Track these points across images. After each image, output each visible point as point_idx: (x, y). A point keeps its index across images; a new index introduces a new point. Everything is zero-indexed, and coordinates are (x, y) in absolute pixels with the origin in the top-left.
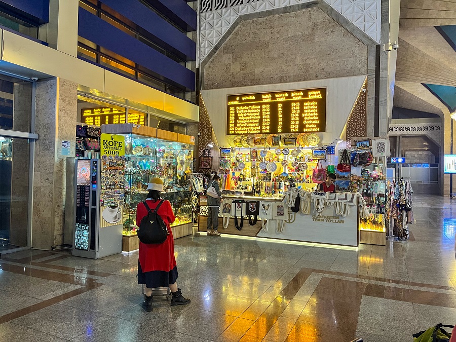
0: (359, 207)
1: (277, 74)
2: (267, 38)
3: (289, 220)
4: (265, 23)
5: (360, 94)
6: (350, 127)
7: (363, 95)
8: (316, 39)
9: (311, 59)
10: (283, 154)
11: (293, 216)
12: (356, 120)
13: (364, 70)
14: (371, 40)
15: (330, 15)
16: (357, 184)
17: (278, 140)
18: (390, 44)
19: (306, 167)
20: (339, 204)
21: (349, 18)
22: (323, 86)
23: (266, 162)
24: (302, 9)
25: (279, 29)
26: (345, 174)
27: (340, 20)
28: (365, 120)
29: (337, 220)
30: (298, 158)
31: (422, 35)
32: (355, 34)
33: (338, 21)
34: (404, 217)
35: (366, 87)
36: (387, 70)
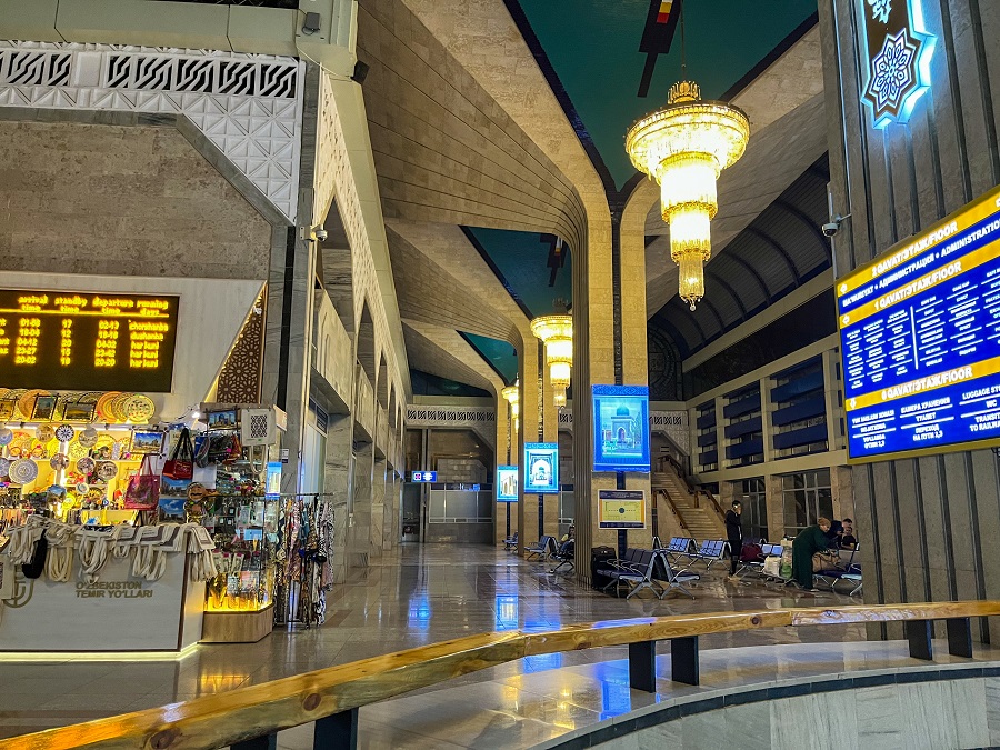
0: (189, 556)
1: (67, 253)
2: (52, 169)
3: (16, 599)
4: (49, 136)
5: (251, 318)
6: (223, 387)
7: (257, 321)
8: (168, 192)
9: (151, 231)
10: (58, 437)
11: (28, 587)
12: (239, 371)
13: (262, 270)
14: (278, 214)
15: (200, 149)
16: (201, 505)
17: (49, 405)
18: (312, 227)
19: (111, 472)
20: (143, 551)
21: (239, 163)
22: (172, 292)
23: (9, 458)
24: (139, 123)
25: (82, 154)
26: (182, 484)
27: (220, 164)
28: (257, 372)
29: (136, 591)
30: (95, 451)
31: (441, 238)
32: (248, 198)
33: (215, 166)
34: (315, 576)
35: (261, 305)
36: (306, 277)
